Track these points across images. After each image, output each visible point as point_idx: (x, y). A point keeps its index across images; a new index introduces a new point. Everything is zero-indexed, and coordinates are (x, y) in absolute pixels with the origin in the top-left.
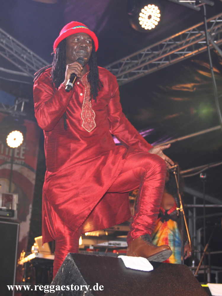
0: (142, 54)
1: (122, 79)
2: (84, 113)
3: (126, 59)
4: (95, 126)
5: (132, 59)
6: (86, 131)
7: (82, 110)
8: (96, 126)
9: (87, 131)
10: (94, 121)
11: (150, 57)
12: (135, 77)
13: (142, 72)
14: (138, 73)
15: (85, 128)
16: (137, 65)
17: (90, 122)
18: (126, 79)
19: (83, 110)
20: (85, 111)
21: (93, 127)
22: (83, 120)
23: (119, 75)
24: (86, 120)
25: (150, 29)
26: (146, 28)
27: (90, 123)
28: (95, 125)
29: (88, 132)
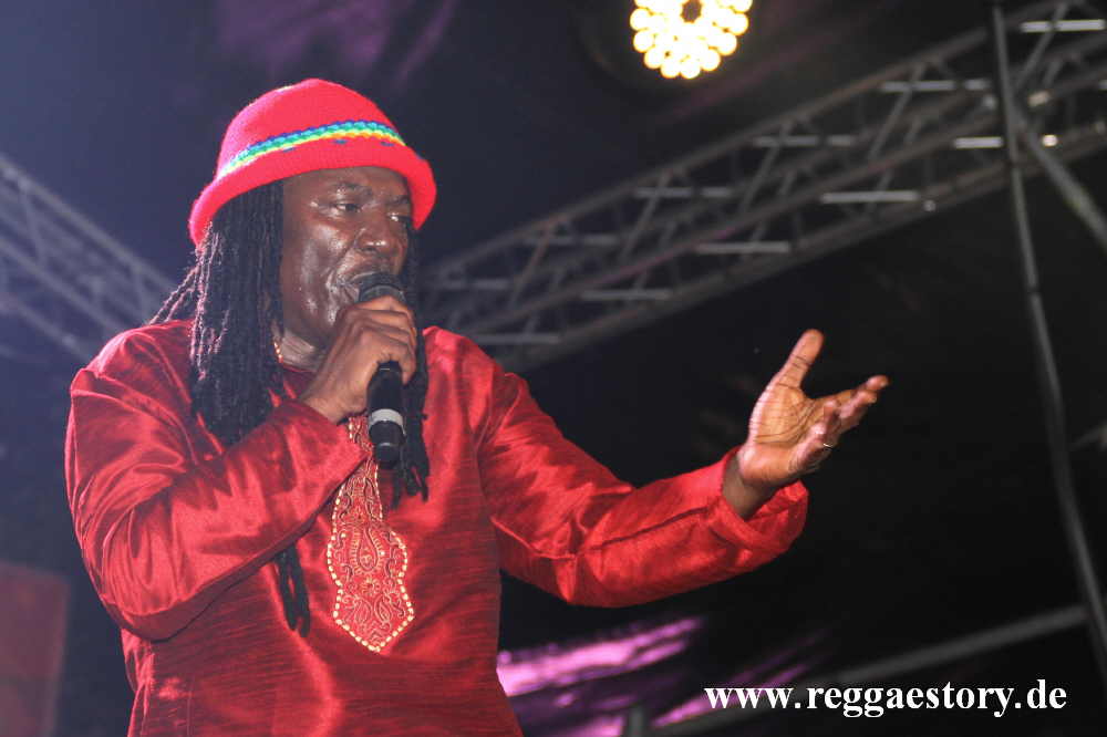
0: (643, 202)
1: (527, 337)
2: (345, 545)
3: (549, 224)
4: (410, 618)
5: (586, 225)
6: (359, 644)
7: (335, 531)
8: (416, 615)
9: (365, 643)
10: (403, 590)
11: (687, 216)
12: (603, 325)
13: (638, 302)
14: (619, 304)
15: (354, 628)
16: (612, 256)
17: (381, 598)
18: (551, 339)
19: (339, 528)
20: (349, 534)
21: (397, 623)
22: (338, 583)
23: (514, 312)
24: (354, 585)
25: (691, 73)
26: (669, 72)
27: (377, 601)
28: (411, 610)
29: (366, 648)
